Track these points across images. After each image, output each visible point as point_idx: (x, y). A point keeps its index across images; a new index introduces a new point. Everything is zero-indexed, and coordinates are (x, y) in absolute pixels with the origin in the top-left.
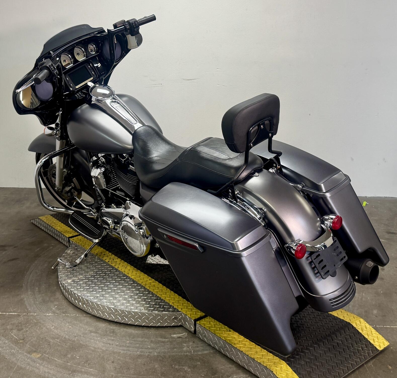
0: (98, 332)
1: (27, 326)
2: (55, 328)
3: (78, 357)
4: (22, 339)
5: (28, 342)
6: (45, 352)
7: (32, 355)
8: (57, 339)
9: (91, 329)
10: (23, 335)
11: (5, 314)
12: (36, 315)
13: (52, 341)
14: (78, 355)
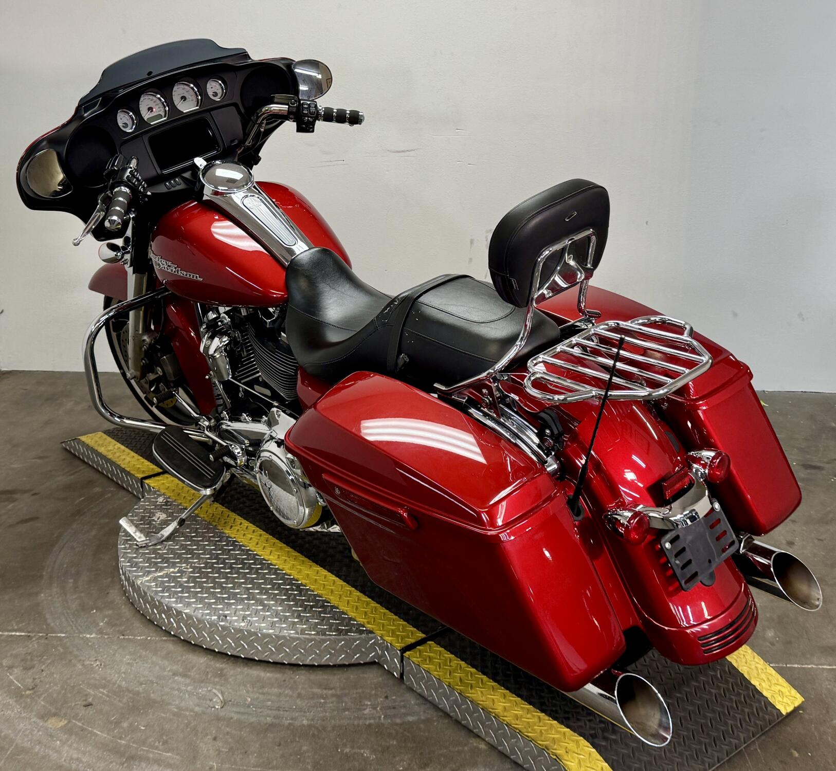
0: (189, 674)
1: (43, 660)
2: (101, 665)
3: (143, 728)
4: (31, 688)
5: (42, 694)
6: (75, 717)
7: (49, 721)
8: (104, 688)
9: (175, 667)
10: (34, 679)
11: (1, 635)
12: (63, 637)
13: (93, 693)
14: (143, 723)
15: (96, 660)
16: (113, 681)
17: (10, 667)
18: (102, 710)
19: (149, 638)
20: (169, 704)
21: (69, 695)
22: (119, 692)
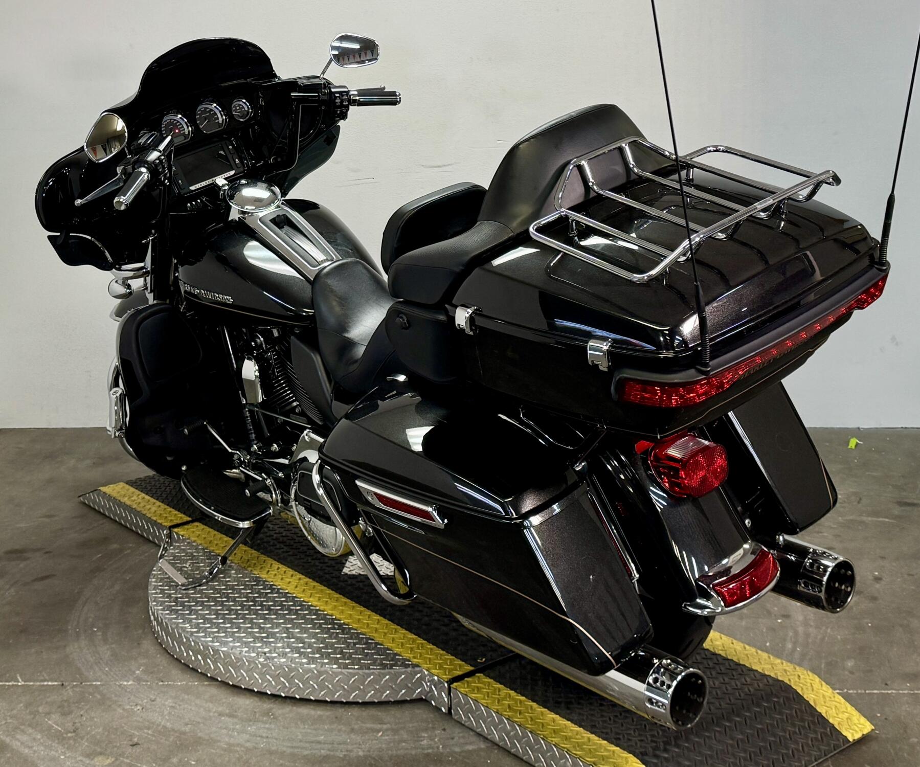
0: (236, 714)
1: (80, 706)
2: (142, 709)
3: (193, 763)
4: (72, 731)
5: (85, 736)
6: (122, 755)
7: (96, 759)
8: (149, 729)
9: (220, 709)
10: (74, 723)
11: (35, 685)
12: (100, 685)
13: (138, 734)
14: (193, 759)
15: (136, 705)
16: (157, 722)
17: (49, 713)
18: (149, 748)
19: (190, 683)
20: (219, 741)
21: (113, 736)
22: (165, 732)
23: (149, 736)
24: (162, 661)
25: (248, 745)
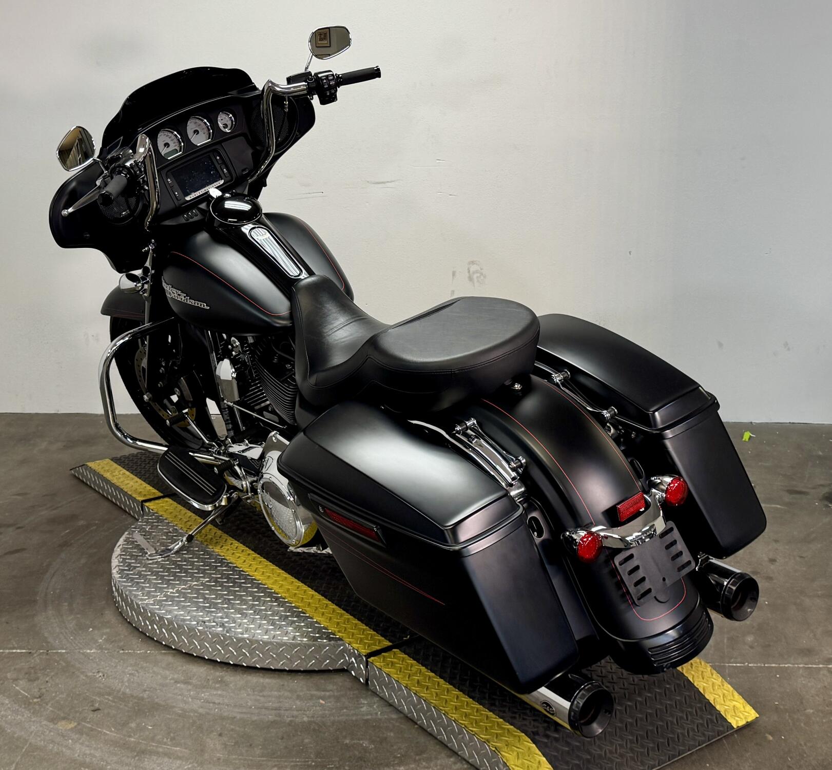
0: (191, 681)
1: (46, 673)
2: (104, 676)
3: (150, 728)
4: (38, 696)
5: (49, 701)
6: (84, 719)
7: (59, 724)
8: (109, 695)
9: (176, 676)
10: (40, 689)
11: (2, 653)
12: (66, 652)
13: (98, 700)
14: (150, 724)
15: (98, 672)
16: (117, 689)
17: (15, 680)
18: (109, 713)
19: (149, 652)
20: (174, 707)
21: (76, 702)
22: (124, 698)
23: (110, 702)
24: (123, 630)
25: (201, 710)
